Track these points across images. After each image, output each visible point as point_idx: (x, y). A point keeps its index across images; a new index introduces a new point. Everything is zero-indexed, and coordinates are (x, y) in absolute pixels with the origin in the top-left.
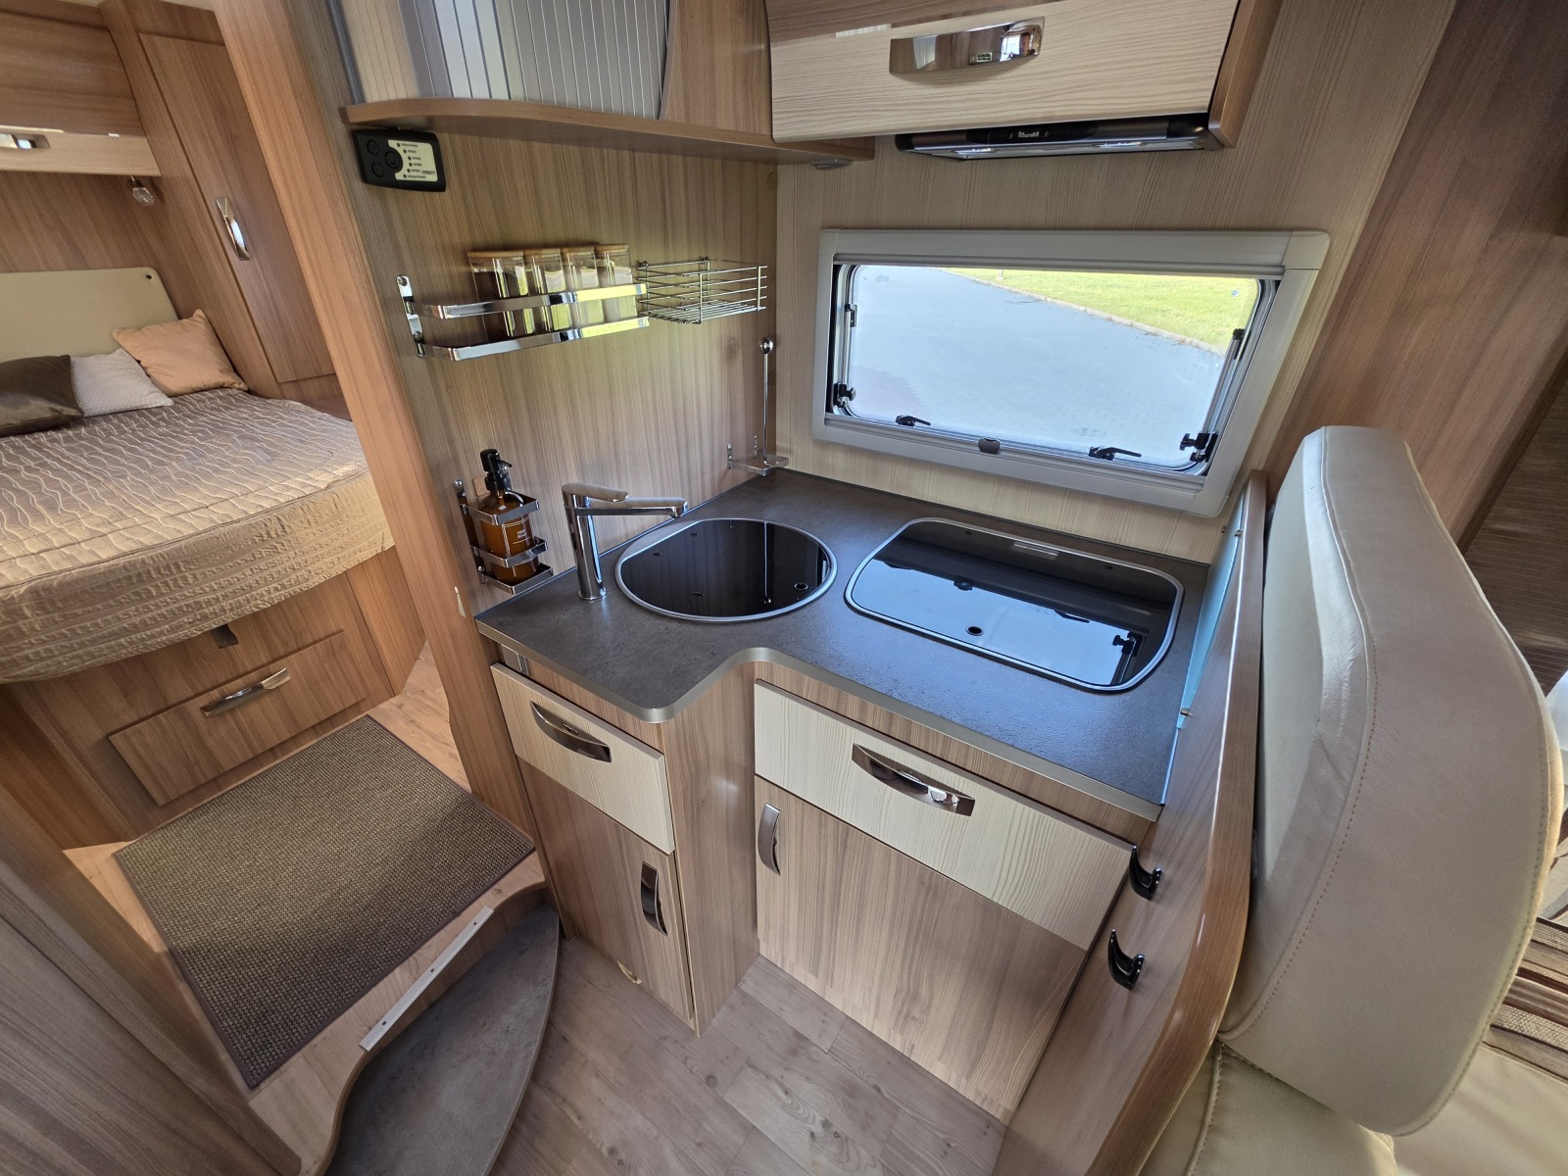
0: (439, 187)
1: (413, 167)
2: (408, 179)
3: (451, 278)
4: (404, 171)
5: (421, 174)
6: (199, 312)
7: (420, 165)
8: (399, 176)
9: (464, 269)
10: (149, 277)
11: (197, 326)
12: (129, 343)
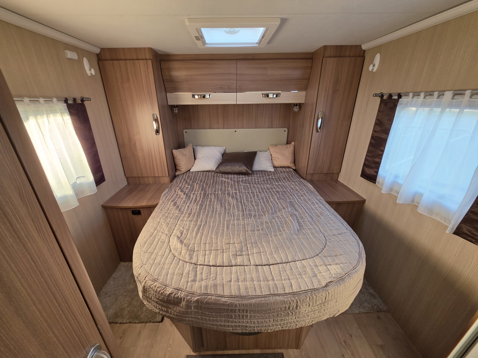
6: (293, 143)
10: (285, 131)
11: (291, 147)
12: (272, 150)
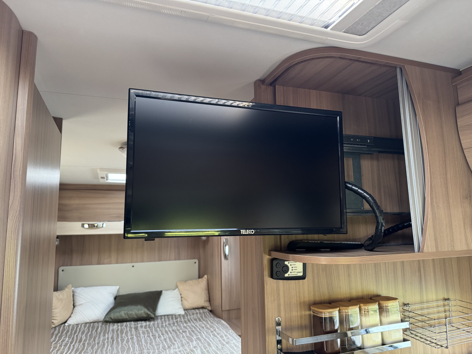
0: (303, 278)
1: (293, 271)
2: (290, 276)
3: (301, 317)
4: (289, 273)
5: (296, 273)
6: (206, 276)
7: (296, 269)
8: (286, 275)
9: (308, 313)
10: (195, 263)
11: (203, 282)
12: (180, 287)
